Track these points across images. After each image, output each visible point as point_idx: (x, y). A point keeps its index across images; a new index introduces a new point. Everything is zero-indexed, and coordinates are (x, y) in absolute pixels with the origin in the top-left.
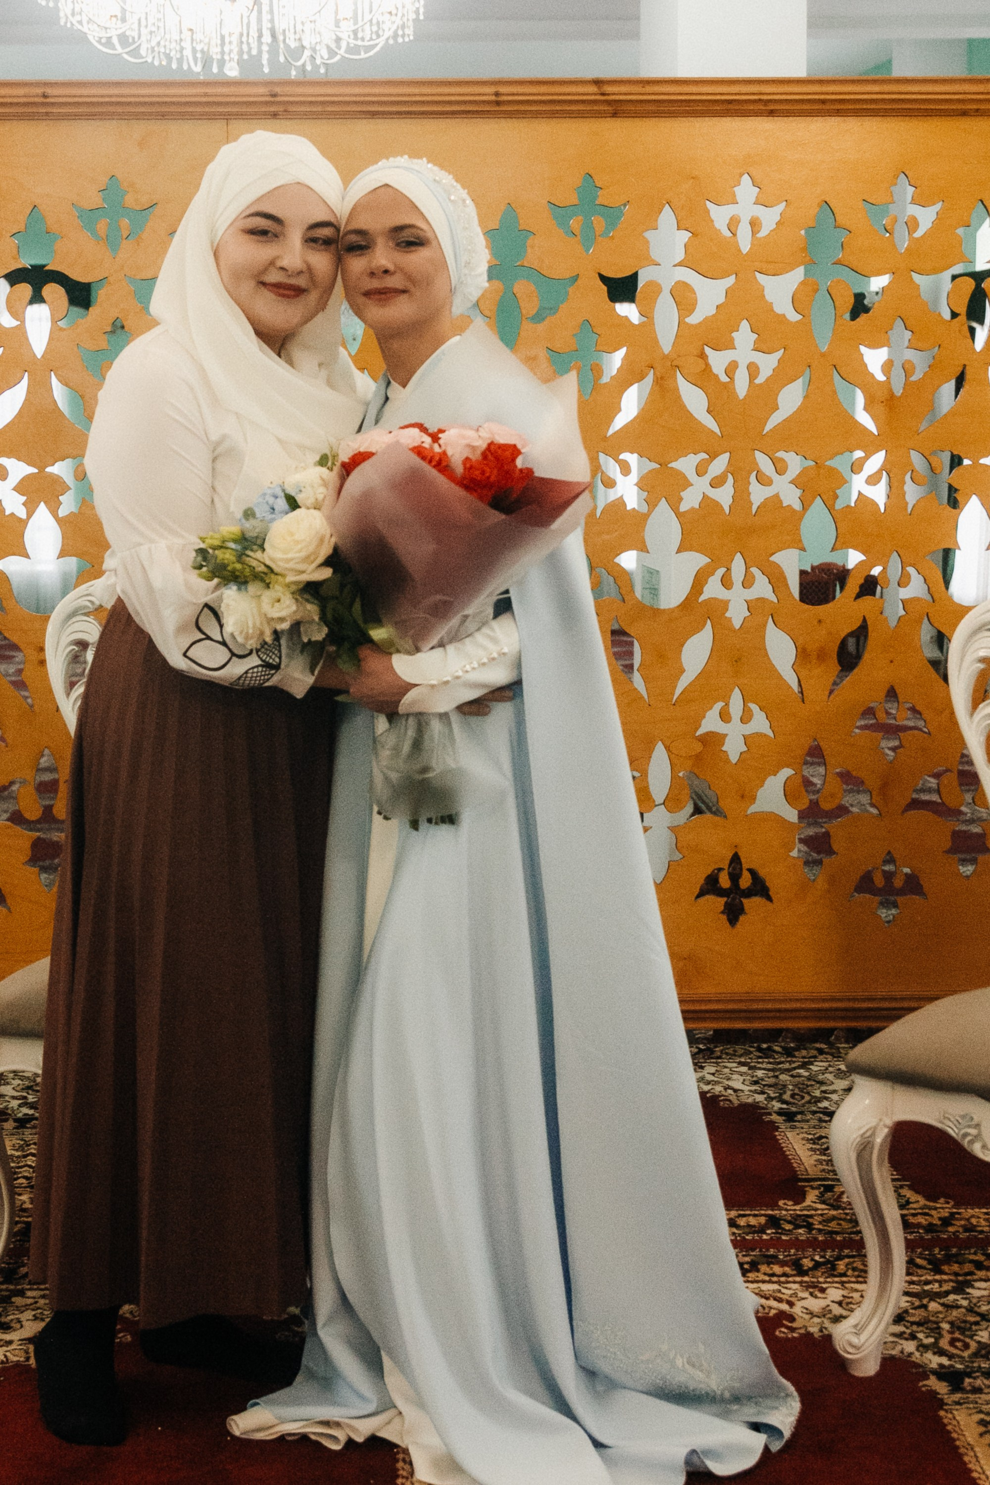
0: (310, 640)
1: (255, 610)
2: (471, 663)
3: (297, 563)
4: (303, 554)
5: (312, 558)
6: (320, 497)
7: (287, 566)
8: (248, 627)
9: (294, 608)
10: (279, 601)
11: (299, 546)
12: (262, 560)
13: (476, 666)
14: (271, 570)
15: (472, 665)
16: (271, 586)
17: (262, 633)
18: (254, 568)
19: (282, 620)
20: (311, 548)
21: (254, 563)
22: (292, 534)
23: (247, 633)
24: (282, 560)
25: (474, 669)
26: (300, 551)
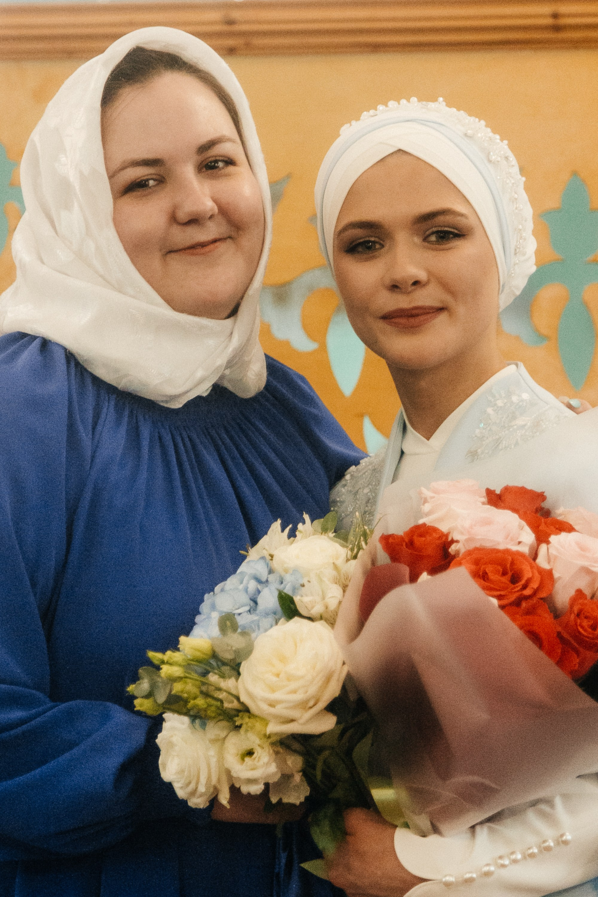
0: (280, 801)
1: (214, 761)
2: (513, 853)
3: (287, 708)
4: (299, 697)
5: (311, 703)
6: (333, 604)
7: (272, 710)
8: (197, 783)
9: (273, 768)
10: (250, 753)
11: (293, 685)
12: (234, 692)
13: (519, 856)
14: (246, 710)
15: (513, 857)
16: (242, 731)
17: (216, 791)
18: (221, 701)
19: (251, 781)
20: (312, 690)
21: (222, 696)
22: (283, 659)
23: (196, 790)
24: (265, 700)
25: (515, 861)
26: (294, 692)
